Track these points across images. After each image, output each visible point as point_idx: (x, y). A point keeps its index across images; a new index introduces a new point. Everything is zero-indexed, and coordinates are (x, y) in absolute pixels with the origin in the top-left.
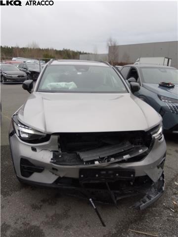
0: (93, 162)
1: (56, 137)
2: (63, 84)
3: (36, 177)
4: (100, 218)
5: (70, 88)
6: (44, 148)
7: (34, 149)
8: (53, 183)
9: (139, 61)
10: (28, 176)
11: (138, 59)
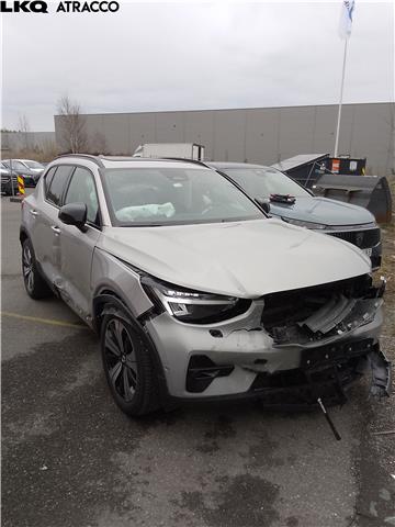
0: (333, 332)
1: (262, 303)
2: (153, 209)
3: (219, 387)
4: (333, 429)
5: (168, 215)
6: (237, 328)
7: (215, 333)
8: (249, 391)
9: (141, 150)
10: (202, 391)
11: (140, 147)
